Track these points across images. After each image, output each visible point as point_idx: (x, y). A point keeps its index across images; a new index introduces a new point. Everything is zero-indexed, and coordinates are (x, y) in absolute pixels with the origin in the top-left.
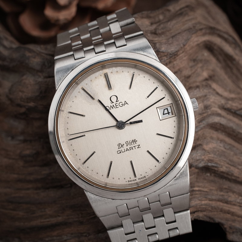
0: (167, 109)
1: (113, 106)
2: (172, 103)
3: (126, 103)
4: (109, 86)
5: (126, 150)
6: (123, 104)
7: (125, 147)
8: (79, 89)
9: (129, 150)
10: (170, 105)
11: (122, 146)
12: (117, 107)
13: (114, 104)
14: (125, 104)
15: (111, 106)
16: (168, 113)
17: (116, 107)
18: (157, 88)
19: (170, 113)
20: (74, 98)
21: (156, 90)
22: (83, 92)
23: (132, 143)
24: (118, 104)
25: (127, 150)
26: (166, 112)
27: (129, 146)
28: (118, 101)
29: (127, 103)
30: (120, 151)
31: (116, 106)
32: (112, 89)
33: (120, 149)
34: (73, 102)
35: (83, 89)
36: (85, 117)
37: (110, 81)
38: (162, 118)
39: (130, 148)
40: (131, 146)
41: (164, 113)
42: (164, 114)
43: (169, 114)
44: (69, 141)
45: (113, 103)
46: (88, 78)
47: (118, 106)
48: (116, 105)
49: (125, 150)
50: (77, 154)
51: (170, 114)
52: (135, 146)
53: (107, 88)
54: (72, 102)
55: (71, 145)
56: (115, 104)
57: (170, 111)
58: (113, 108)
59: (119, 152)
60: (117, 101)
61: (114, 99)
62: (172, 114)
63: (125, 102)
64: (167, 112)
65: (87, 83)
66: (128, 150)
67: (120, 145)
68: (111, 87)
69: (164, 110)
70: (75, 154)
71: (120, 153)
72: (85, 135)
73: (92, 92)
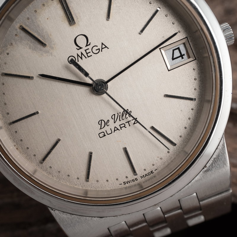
0: (178, 49)
1: (82, 54)
2: (187, 37)
3: (104, 46)
4: (71, 19)
5: (115, 131)
6: (99, 49)
8: (16, 30)
9: (119, 128)
10: (184, 41)
11: (106, 123)
12: (89, 55)
13: (83, 51)
14: (102, 49)
15: (78, 55)
16: (182, 56)
17: (87, 57)
18: (157, 11)
19: (184, 55)
20: (9, 46)
21: (155, 16)
22: (23, 34)
23: (122, 116)
24: (90, 50)
25: (116, 129)
26: (177, 54)
27: (118, 123)
28: (89, 44)
29: (106, 47)
30: (103, 134)
31: (87, 54)
32: (75, 23)
33: (103, 130)
34: (8, 54)
35: (23, 29)
36: (33, 80)
37: (70, 9)
38: (171, 66)
39: (121, 126)
40: (122, 122)
41: (174, 57)
42: (173, 59)
43: (182, 58)
44: (12, 126)
45: (81, 48)
46: (28, 7)
47: (91, 54)
48: (88, 51)
49: (113, 131)
50: (29, 147)
51: (185, 57)
52: (128, 122)
53: (66, 23)
54: (6, 54)
55: (16, 132)
56: (86, 50)
57: (184, 52)
58: (81, 58)
59: (101, 135)
60: (87, 45)
61: (82, 42)
62: (189, 57)
63: (102, 44)
64: (179, 55)
65: (28, 16)
66: (118, 129)
67: (103, 123)
68: (73, 20)
69: (173, 50)
70: (26, 148)
71: (105, 135)
72: (38, 112)
73: (41, 33)
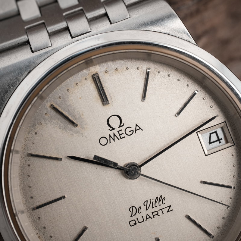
0: (216, 132)
1: (114, 135)
2: (225, 122)
3: (138, 128)
4: (104, 99)
5: (147, 219)
6: (133, 131)
7: (144, 212)
8: (47, 109)
9: (152, 216)
10: (222, 125)
11: (138, 210)
12: (122, 136)
13: (115, 132)
14: (136, 130)
15: (110, 136)
16: (219, 140)
17: (119, 138)
18: (195, 94)
19: (221, 139)
20: (38, 125)
21: (193, 99)
22: (53, 113)
23: (155, 203)
24: (123, 132)
25: (148, 217)
26: (214, 138)
27: (151, 210)
28: (122, 125)
29: (140, 128)
30: (134, 222)
31: (120, 135)
32: (109, 103)
33: (134, 218)
34: (36, 133)
35: (54, 109)
36: (61, 161)
37: (104, 89)
38: (208, 150)
39: (154, 214)
40: (155, 209)
41: (211, 141)
42: (210, 143)
43: (220, 142)
44: (35, 211)
45: (114, 129)
46: (60, 86)
47: (124, 135)
48: (120, 133)
49: (145, 219)
50: (52, 235)
51: (223, 141)
52: (161, 210)
53: (99, 102)
54: (34, 134)
55: (39, 218)
56: (118, 132)
57: (221, 136)
58: (114, 140)
59: (132, 223)
60: (120, 126)
61: (115, 123)
62: (227, 142)
63: (136, 125)
64: (217, 139)
65: (60, 95)
66: (150, 217)
67: (134, 210)
68: (107, 100)
69: (210, 134)
70: (49, 236)
71: (136, 224)
72: (64, 196)
73: (72, 112)
